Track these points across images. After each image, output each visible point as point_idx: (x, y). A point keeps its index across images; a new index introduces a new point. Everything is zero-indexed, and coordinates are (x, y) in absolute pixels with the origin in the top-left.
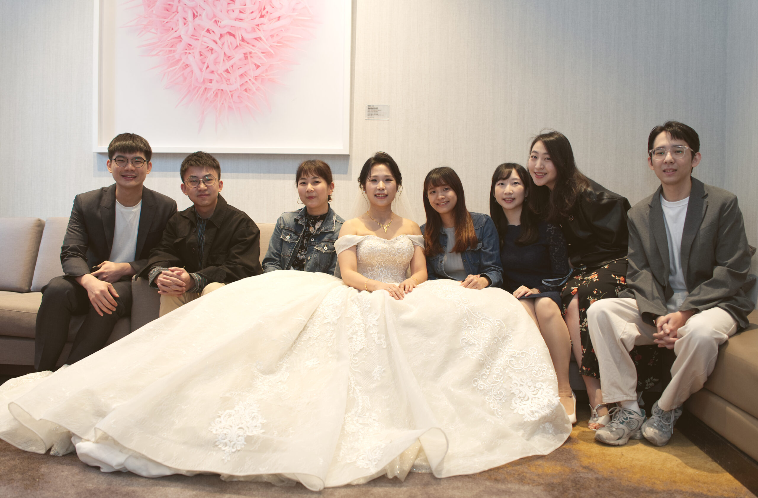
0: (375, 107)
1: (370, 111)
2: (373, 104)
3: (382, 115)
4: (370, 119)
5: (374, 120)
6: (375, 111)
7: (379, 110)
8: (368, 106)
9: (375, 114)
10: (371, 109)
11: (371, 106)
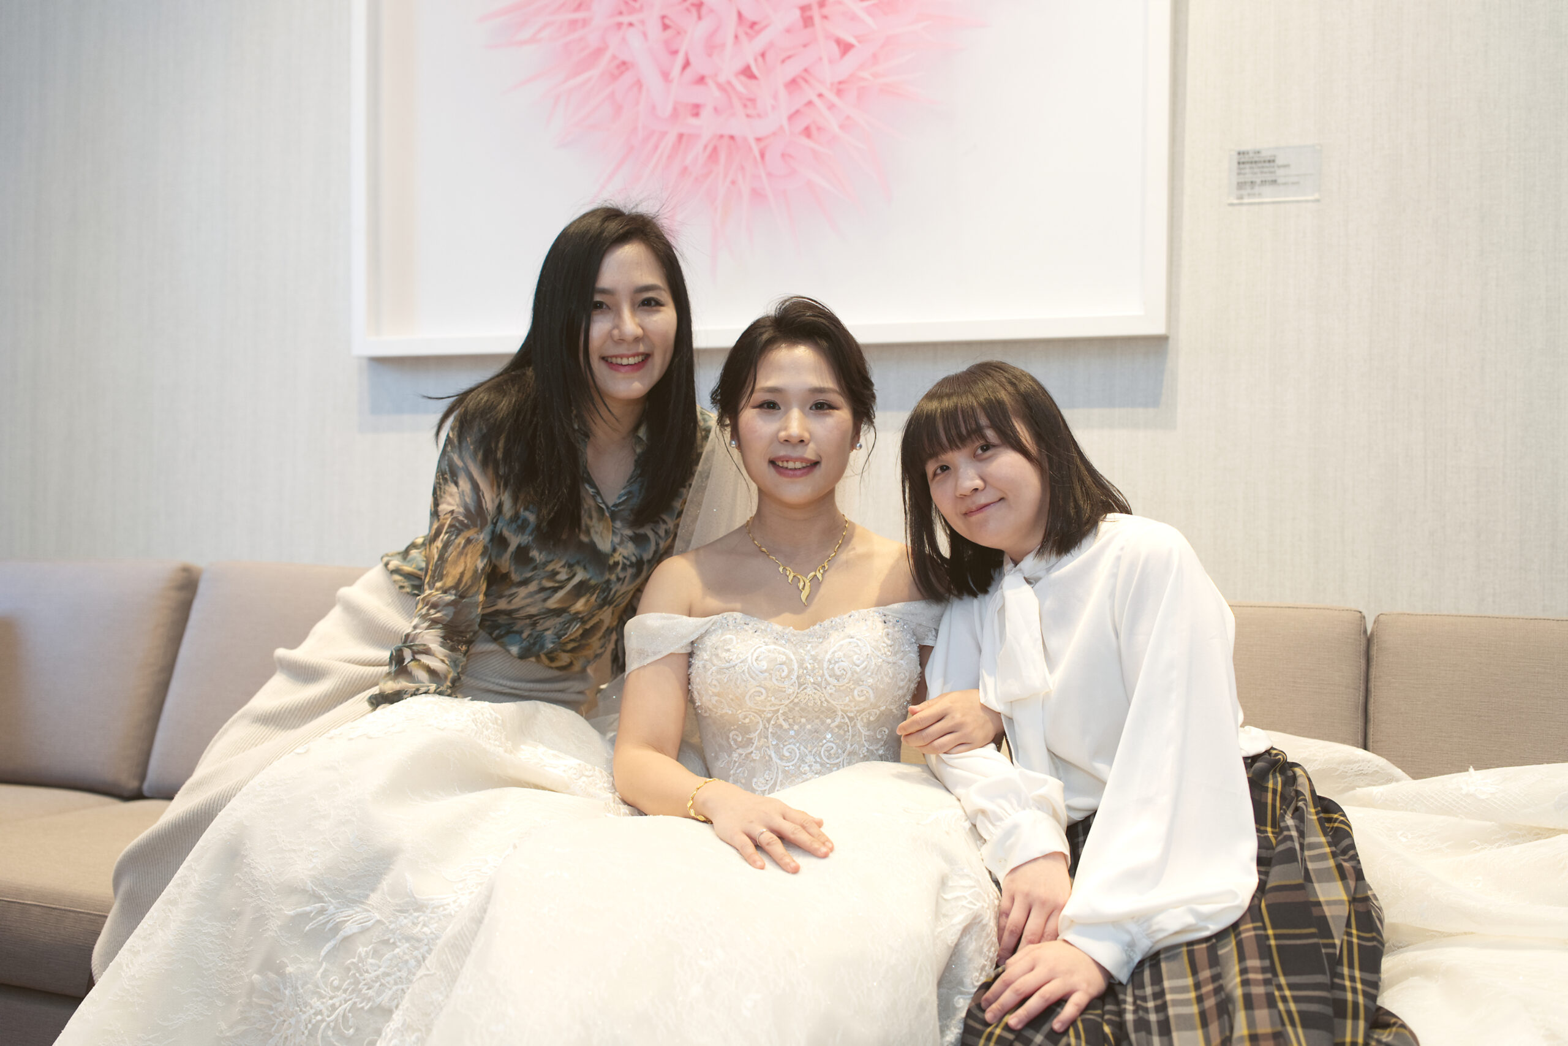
0: (1265, 154)
1: (1247, 171)
2: (1259, 146)
3: (1293, 183)
4: (1246, 201)
5: (1262, 203)
6: (1265, 170)
7: (1279, 167)
8: (1239, 153)
9: (1263, 182)
10: (1248, 162)
11: (1248, 153)
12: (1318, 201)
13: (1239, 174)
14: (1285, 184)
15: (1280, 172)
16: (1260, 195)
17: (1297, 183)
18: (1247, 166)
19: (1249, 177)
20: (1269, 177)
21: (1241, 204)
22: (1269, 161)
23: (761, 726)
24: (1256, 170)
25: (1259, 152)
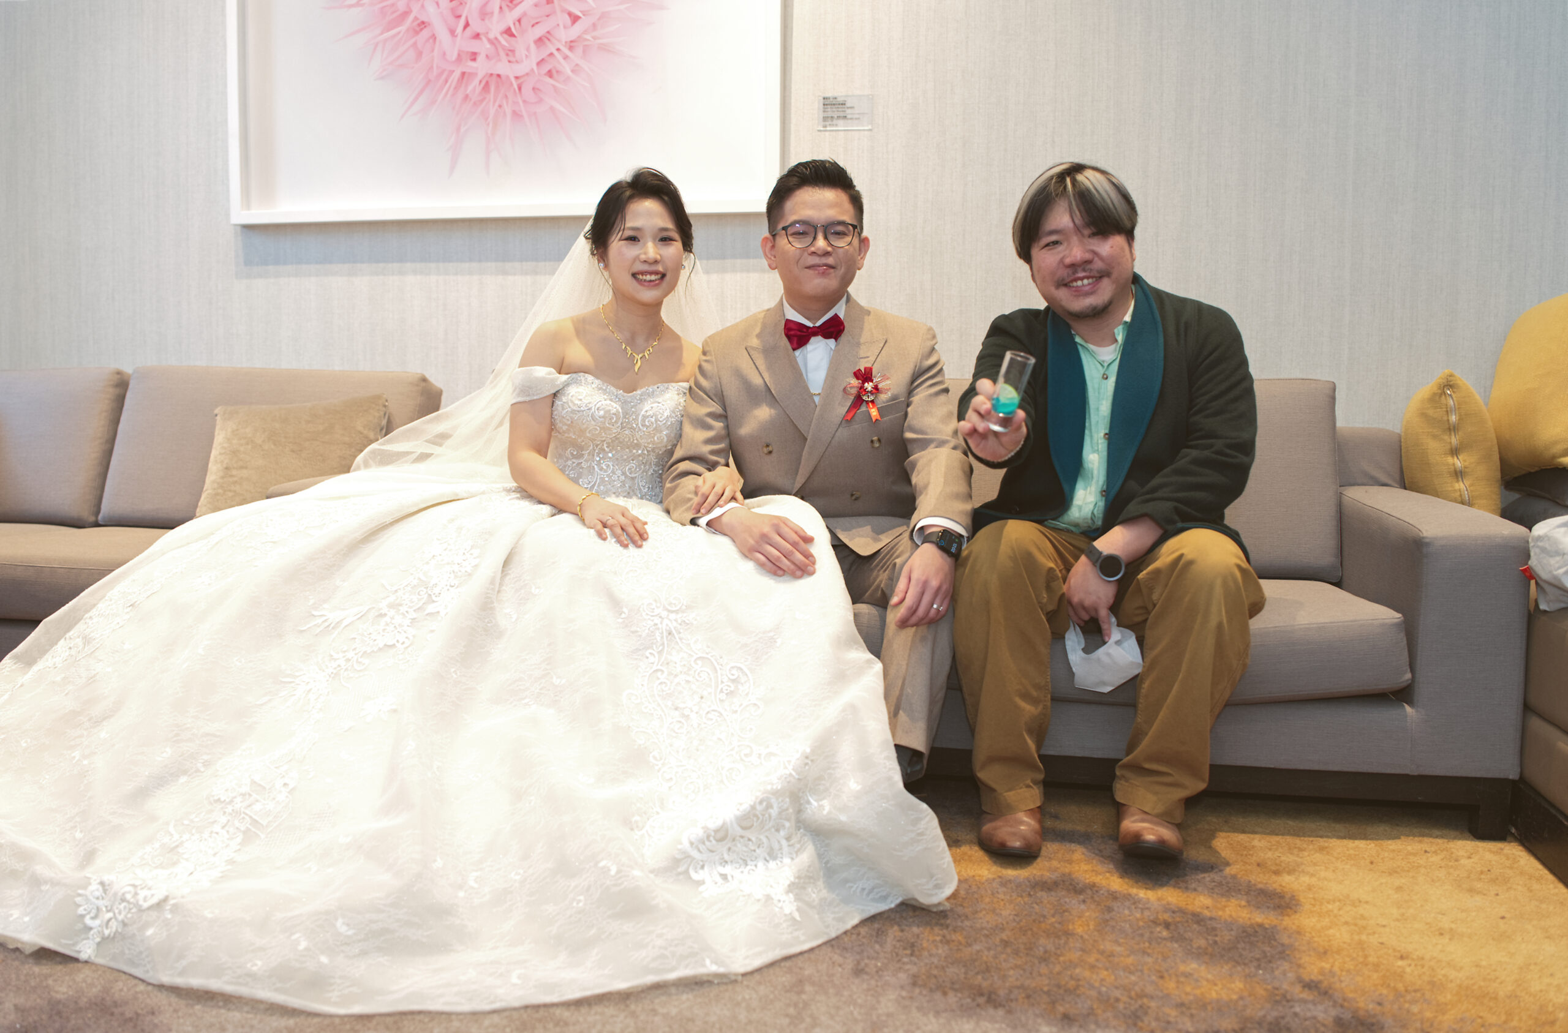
0: (840, 100)
1: (829, 110)
2: (836, 95)
4: (828, 129)
5: (838, 130)
6: (840, 110)
7: (848, 108)
8: (824, 99)
9: (838, 117)
10: (829, 105)
11: (829, 98)
12: (870, 130)
13: (824, 111)
14: (851, 119)
15: (849, 111)
16: (836, 125)
17: (859, 119)
18: (829, 107)
19: (830, 114)
20: (842, 114)
21: (826, 131)
22: (842, 104)
23: (591, 448)
24: (834, 110)
25: (836, 98)
